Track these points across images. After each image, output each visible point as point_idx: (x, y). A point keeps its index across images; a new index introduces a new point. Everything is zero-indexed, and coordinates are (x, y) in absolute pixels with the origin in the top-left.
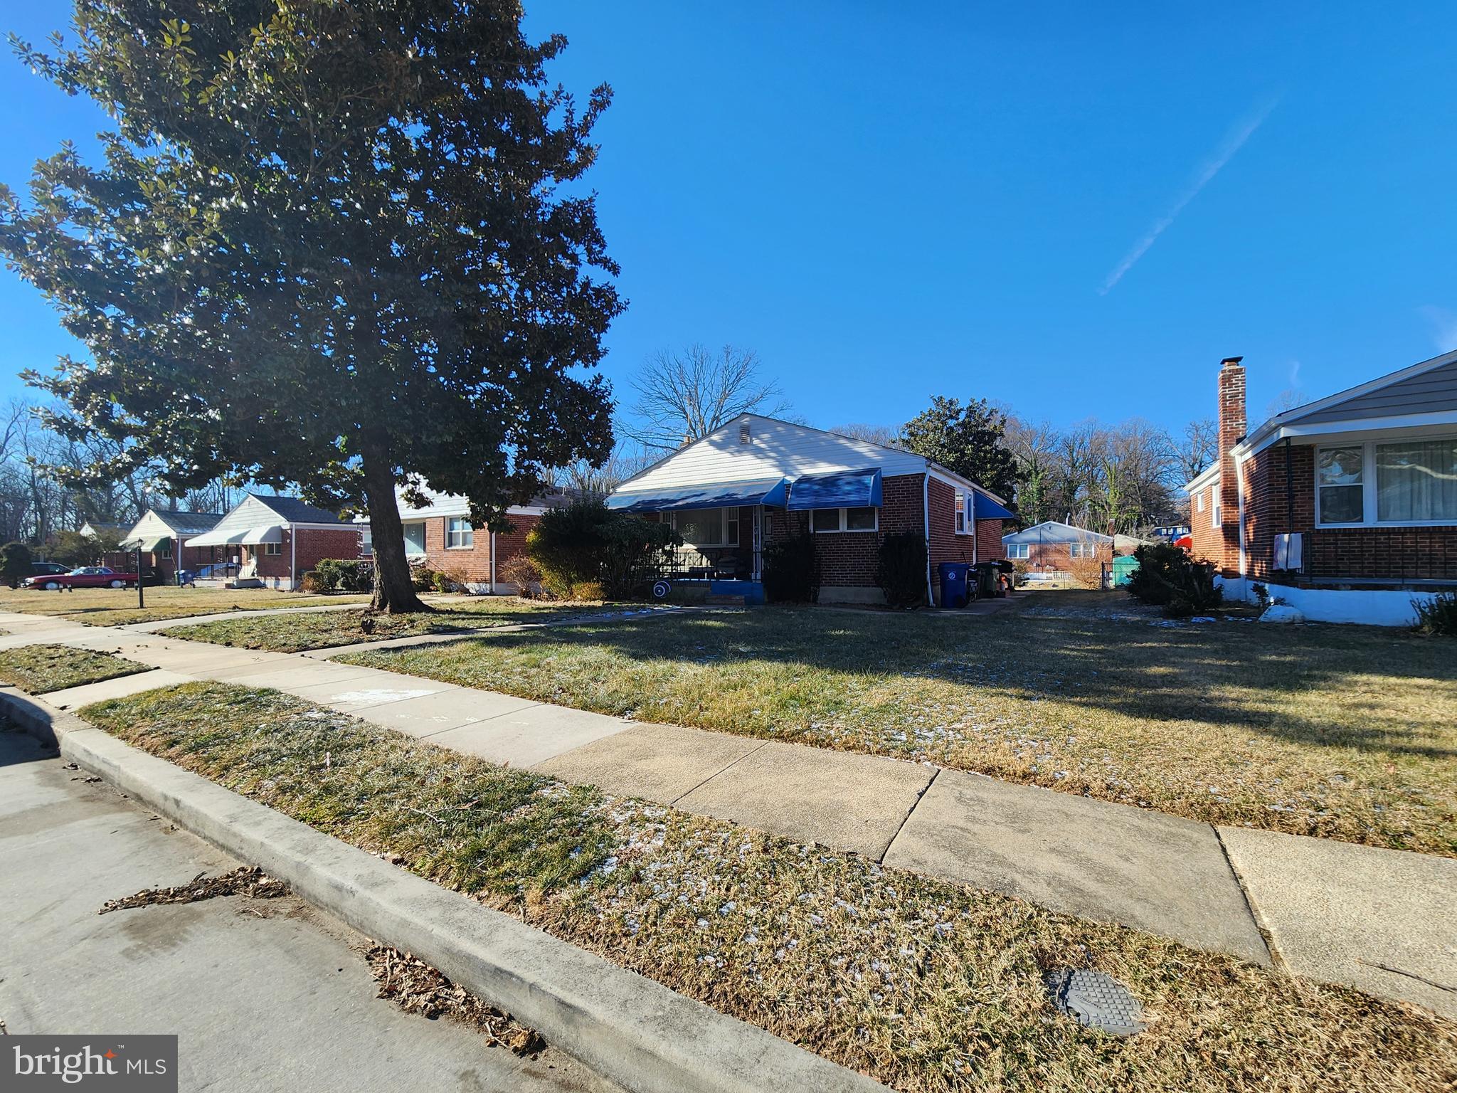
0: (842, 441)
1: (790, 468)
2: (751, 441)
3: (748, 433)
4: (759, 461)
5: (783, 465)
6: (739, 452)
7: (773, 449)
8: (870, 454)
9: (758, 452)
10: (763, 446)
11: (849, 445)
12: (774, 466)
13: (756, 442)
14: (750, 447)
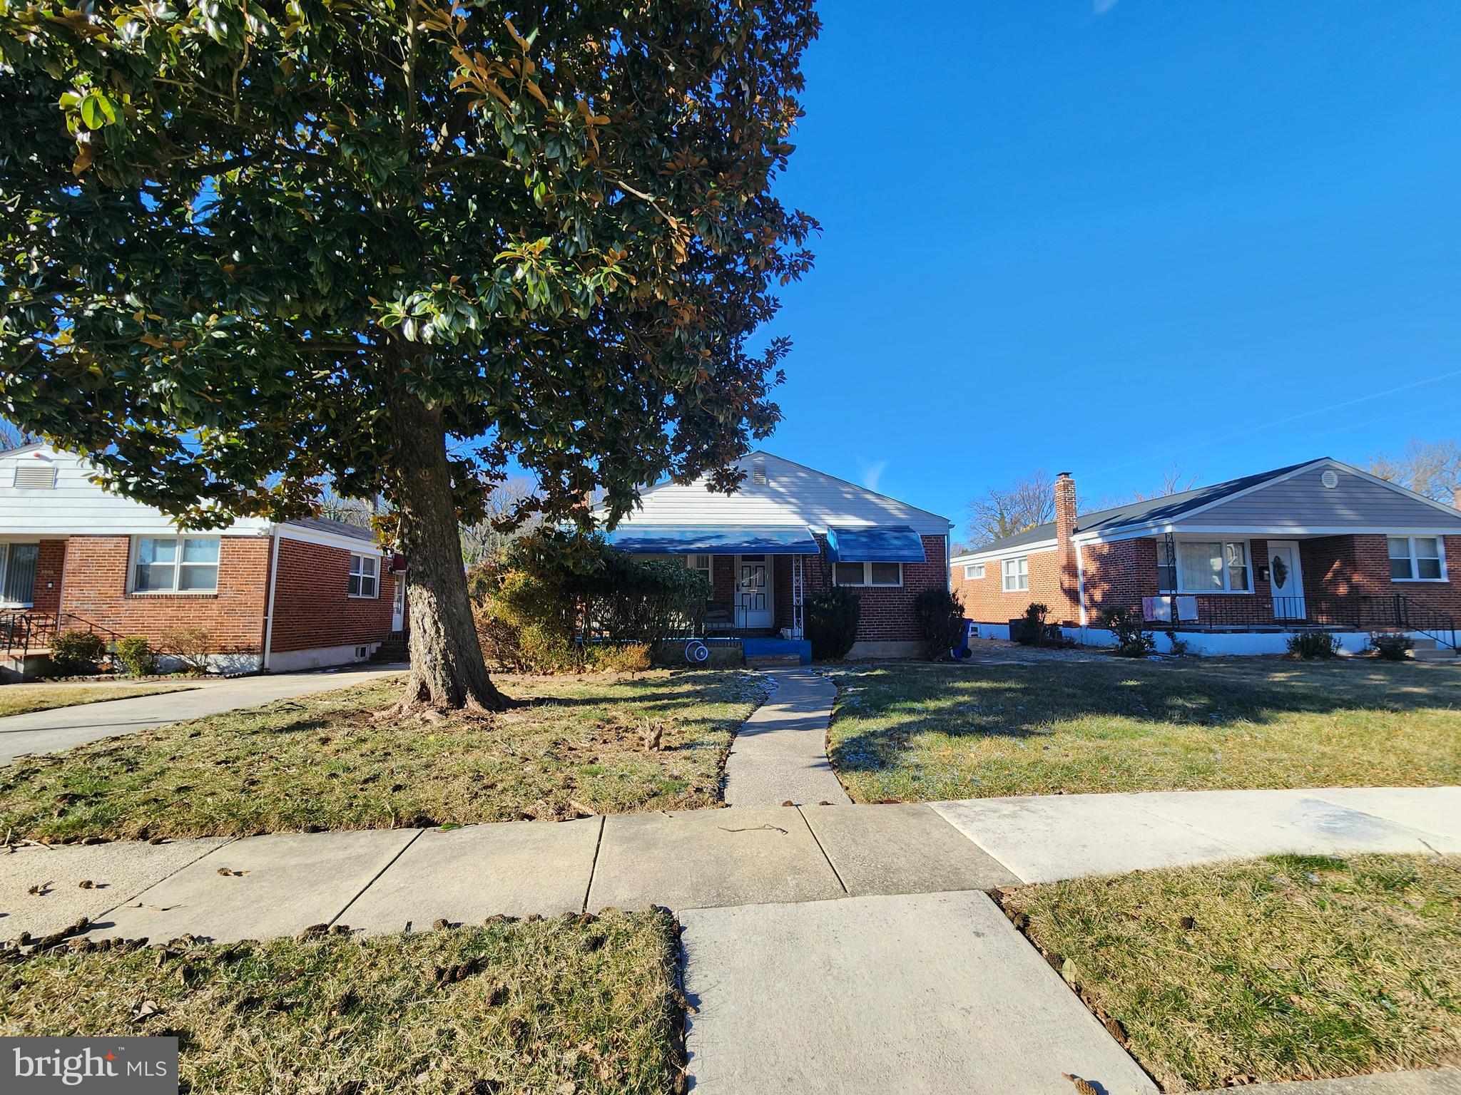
0: (869, 497)
1: (813, 517)
2: (768, 483)
3: (764, 474)
4: (777, 506)
5: (804, 513)
6: (751, 492)
7: (793, 495)
8: (896, 512)
9: (775, 496)
10: (782, 490)
11: (877, 501)
12: (795, 513)
13: (773, 484)
14: (766, 489)
